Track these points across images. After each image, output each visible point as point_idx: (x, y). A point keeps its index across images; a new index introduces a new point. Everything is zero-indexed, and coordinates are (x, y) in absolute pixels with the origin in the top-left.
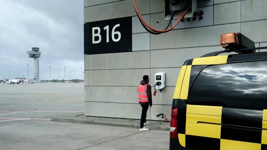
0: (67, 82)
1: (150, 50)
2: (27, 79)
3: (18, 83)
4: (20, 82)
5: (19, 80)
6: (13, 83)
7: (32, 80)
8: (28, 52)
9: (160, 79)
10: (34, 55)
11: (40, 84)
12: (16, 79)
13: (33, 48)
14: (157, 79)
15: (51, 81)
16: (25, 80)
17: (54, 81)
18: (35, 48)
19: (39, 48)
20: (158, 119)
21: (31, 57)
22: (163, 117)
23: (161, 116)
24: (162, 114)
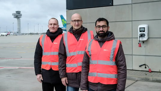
0: (39, 34)
1: (132, 4)
2: (12, 32)
3: (6, 36)
4: (8, 34)
5: (7, 33)
6: (3, 35)
7: (16, 33)
8: (13, 14)
9: (144, 31)
10: (17, 16)
11: (21, 36)
12: (5, 32)
13: (16, 12)
14: (140, 31)
15: (29, 34)
16: (11, 34)
17: (31, 34)
18: (18, 11)
19: (20, 12)
20: (140, 69)
21: (15, 18)
22: (146, 68)
23: (144, 66)
24: (145, 65)
